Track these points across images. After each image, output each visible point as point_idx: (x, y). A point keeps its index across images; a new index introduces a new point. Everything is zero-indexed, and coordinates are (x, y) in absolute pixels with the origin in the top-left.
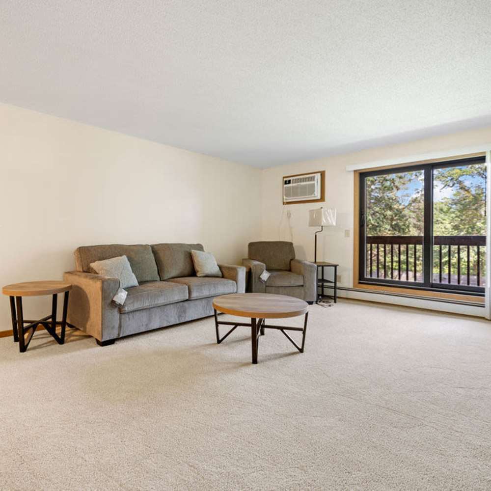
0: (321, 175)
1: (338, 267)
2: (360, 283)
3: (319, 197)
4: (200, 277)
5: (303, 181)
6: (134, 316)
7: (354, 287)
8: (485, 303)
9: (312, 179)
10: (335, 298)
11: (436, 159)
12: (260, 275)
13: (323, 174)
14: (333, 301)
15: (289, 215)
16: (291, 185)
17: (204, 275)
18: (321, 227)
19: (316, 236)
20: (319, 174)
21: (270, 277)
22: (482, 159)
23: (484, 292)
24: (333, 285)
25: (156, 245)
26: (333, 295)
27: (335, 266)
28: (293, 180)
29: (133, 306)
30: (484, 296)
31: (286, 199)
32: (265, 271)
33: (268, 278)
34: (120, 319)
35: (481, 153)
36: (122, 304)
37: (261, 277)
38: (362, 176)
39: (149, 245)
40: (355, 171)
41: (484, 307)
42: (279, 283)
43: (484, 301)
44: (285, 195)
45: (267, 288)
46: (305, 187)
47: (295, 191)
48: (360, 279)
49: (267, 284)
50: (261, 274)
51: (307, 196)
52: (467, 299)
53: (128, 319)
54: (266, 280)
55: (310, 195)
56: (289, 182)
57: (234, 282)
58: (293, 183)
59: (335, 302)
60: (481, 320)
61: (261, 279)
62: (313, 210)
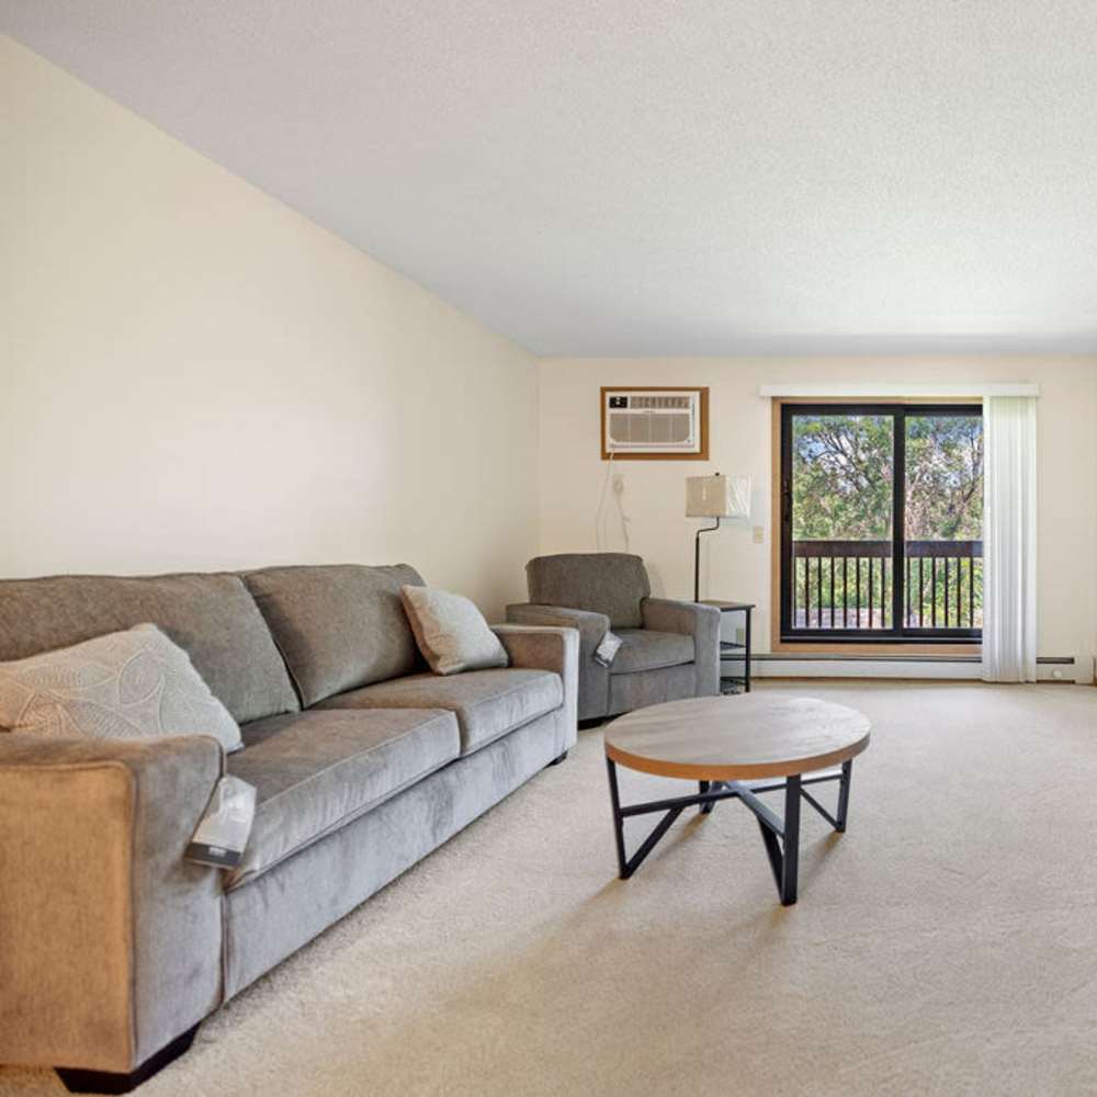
0: (701, 396)
1: (753, 610)
2: (783, 641)
3: (697, 449)
4: (449, 674)
5: (660, 406)
6: (288, 883)
7: (772, 650)
8: (983, 656)
9: (682, 403)
10: (746, 682)
11: (914, 398)
12: (597, 647)
13: (704, 394)
14: (743, 688)
15: (619, 487)
16: (628, 411)
17: (461, 665)
18: (715, 520)
19: (698, 540)
20: (697, 394)
21: (620, 649)
22: (976, 409)
23: (980, 636)
24: (742, 651)
25: (261, 572)
26: (743, 674)
27: (748, 609)
28: (634, 399)
29: (286, 840)
30: (980, 643)
31: (613, 446)
32: (609, 635)
33: (616, 654)
34: (226, 920)
35: (976, 399)
36: (241, 849)
37: (599, 651)
38: (788, 410)
39: (231, 574)
40: (774, 399)
41: (980, 661)
42: (642, 661)
43: (980, 651)
44: (613, 436)
45: (614, 679)
46: (665, 419)
47: (638, 429)
48: (783, 633)
49: (614, 670)
50: (599, 644)
51: (670, 444)
52: (957, 651)
53: (259, 906)
54: (611, 659)
55: (678, 441)
56: (623, 403)
57: (557, 676)
58: (633, 406)
59: (747, 690)
60: (975, 684)
61: (599, 656)
62: (699, 479)
